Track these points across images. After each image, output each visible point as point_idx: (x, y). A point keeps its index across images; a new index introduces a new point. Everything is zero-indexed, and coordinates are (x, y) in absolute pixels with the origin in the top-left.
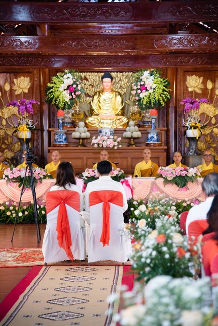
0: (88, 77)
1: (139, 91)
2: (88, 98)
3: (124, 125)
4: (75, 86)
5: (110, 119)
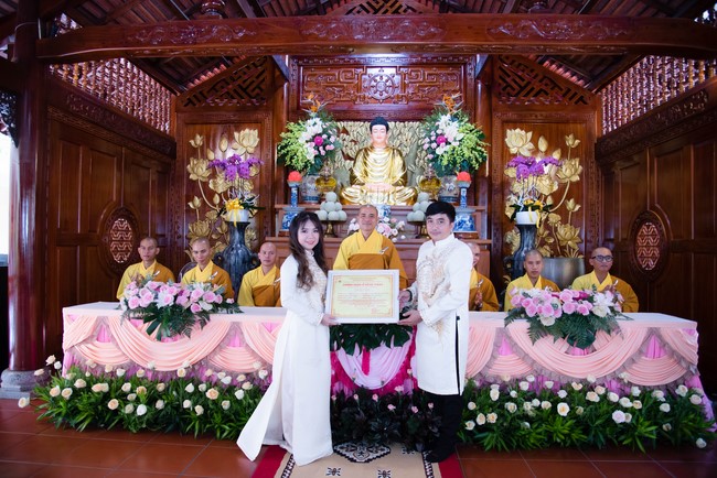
0: (348, 129)
1: (434, 145)
2: (348, 161)
3: (408, 201)
4: (325, 136)
5: (384, 192)
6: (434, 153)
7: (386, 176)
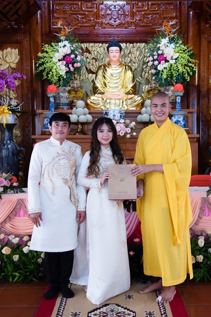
0: (90, 49)
1: (156, 63)
2: (91, 75)
5: (120, 99)
6: (156, 69)
7: (120, 87)
